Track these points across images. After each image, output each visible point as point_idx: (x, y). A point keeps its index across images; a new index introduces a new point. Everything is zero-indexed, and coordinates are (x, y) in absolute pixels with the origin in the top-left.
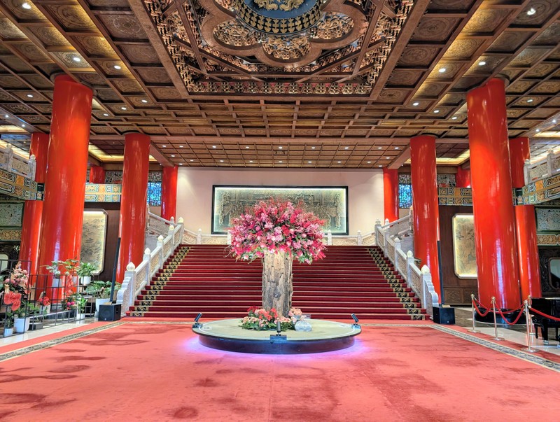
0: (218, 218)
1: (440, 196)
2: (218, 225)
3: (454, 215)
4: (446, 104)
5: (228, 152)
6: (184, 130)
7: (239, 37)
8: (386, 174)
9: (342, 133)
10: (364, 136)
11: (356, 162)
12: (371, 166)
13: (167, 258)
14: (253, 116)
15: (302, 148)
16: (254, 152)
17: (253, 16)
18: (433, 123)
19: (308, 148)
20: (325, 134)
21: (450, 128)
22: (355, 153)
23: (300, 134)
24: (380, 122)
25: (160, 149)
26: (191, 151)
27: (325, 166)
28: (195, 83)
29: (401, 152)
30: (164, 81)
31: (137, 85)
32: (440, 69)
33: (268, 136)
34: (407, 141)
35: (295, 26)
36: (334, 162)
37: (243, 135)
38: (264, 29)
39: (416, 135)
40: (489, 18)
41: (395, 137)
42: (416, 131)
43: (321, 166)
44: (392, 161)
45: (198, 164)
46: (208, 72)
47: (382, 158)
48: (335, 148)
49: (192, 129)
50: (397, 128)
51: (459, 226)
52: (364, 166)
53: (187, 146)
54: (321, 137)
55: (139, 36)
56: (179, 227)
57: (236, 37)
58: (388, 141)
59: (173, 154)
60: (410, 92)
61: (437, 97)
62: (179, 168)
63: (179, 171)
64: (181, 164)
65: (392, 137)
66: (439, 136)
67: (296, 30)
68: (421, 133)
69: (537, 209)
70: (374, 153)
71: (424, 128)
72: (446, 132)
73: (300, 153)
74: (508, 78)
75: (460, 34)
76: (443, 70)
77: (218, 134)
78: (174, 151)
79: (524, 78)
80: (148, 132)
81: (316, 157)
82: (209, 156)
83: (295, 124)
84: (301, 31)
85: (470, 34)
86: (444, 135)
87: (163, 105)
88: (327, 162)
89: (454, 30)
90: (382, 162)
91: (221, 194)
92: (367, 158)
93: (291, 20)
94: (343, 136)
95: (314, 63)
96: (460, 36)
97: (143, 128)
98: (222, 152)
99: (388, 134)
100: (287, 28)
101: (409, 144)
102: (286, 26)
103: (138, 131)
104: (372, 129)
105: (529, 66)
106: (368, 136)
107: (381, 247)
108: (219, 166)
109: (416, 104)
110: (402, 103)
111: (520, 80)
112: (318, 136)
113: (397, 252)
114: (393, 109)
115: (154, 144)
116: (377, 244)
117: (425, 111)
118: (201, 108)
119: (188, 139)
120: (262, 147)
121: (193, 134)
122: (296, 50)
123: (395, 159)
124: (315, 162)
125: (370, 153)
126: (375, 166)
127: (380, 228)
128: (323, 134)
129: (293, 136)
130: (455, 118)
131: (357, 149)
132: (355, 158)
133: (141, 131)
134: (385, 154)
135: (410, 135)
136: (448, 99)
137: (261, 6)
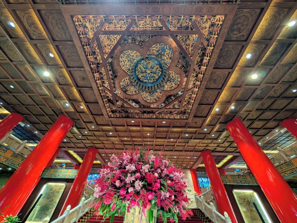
1: (222, 179)
3: (232, 190)
4: (217, 131)
7: (132, 92)
8: (191, 171)
9: (173, 149)
10: (182, 151)
12: (185, 167)
17: (138, 83)
18: (211, 143)
20: (167, 149)
21: (217, 146)
22: (179, 160)
23: (157, 149)
24: (190, 141)
25: (102, 157)
29: (197, 160)
30: (100, 114)
31: (90, 118)
32: (216, 109)
34: (199, 153)
39: (203, 150)
41: (195, 151)
42: (203, 148)
44: (193, 165)
46: (118, 107)
47: (189, 163)
48: (171, 157)
49: (114, 146)
50: (195, 146)
51: (237, 197)
54: (165, 150)
55: (88, 85)
58: (191, 153)
60: (204, 120)
61: (215, 125)
66: (213, 151)
68: (205, 150)
71: (206, 146)
72: (215, 149)
74: (242, 118)
76: (217, 110)
77: (124, 148)
78: (107, 158)
79: (248, 119)
80: (97, 147)
84: (157, 89)
85: (230, 87)
86: (215, 151)
89: (225, 81)
90: (189, 165)
92: (184, 162)
94: (174, 151)
95: (162, 104)
96: (226, 88)
97: (95, 145)
99: (192, 150)
101: (201, 155)
103: (93, 147)
104: (186, 146)
105: (251, 111)
106: (184, 151)
107: (201, 210)
109: (205, 130)
110: (201, 127)
111: (246, 120)
113: (214, 213)
115: (100, 154)
116: (197, 207)
117: (209, 134)
118: (116, 130)
121: (115, 148)
122: (155, 99)
123: (195, 164)
125: (185, 160)
126: (187, 167)
127: (197, 197)
130: (220, 140)
131: (179, 158)
132: (179, 162)
133: (94, 147)
134: (191, 161)
135: (201, 150)
136: (218, 129)
137: (141, 80)
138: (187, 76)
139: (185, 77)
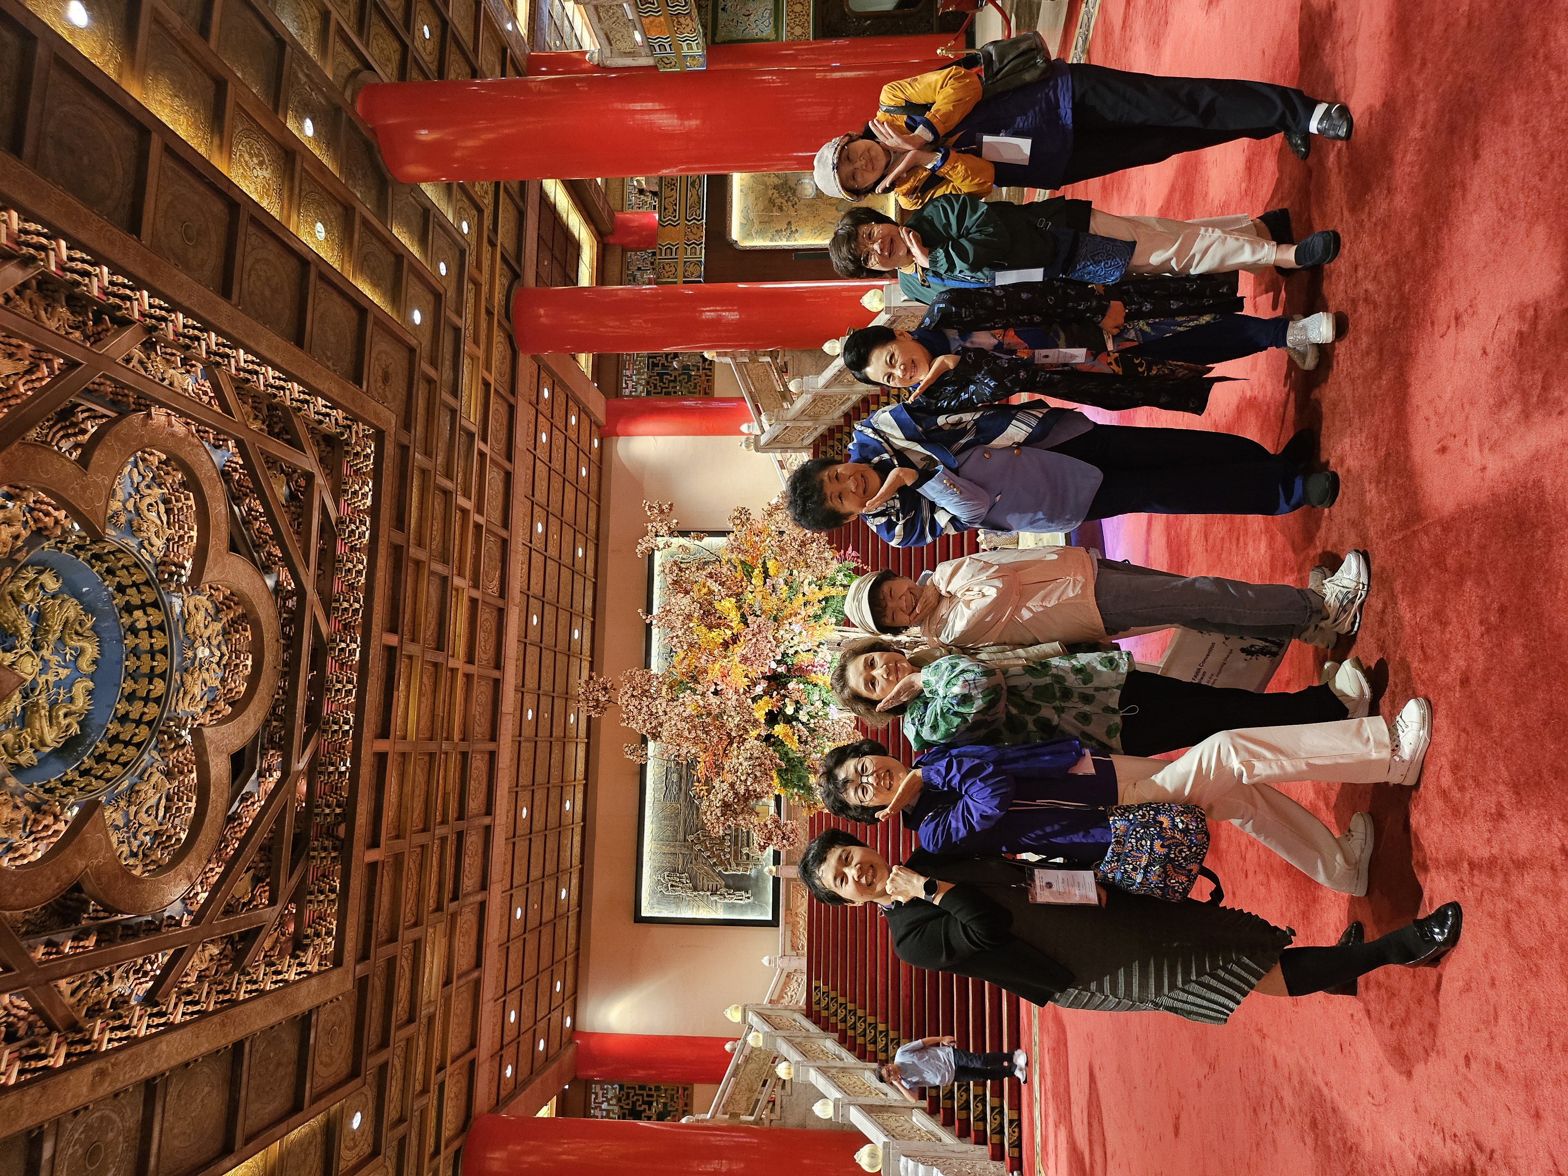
0: (731, 907)
1: (680, 280)
2: (752, 907)
3: (732, 245)
4: (423, 241)
5: (535, 873)
6: (460, 1005)
7: (169, 799)
8: (619, 428)
9: (495, 535)
10: (508, 476)
11: (582, 505)
12: (594, 468)
13: (844, 1053)
14: (428, 782)
15: (533, 652)
16: (540, 795)
17: (105, 754)
18: (477, 285)
19: (534, 636)
20: (496, 582)
21: (493, 244)
22: (555, 507)
23: (491, 653)
24: (464, 422)
25: (519, 1085)
26: (528, 988)
27: (589, 593)
28: (305, 949)
29: (556, 383)
30: (291, 1047)
31: (300, 1143)
32: (315, 235)
33: (491, 746)
34: (525, 361)
35: (149, 629)
36: (579, 566)
37: (487, 821)
38: (150, 724)
39: (510, 338)
40: (173, 82)
41: (512, 391)
42: (498, 337)
43: (589, 603)
44: (583, 410)
45: (570, 969)
46: (273, 902)
47: (574, 437)
48: (537, 559)
49: (460, 975)
50: (487, 384)
51: (761, 233)
52: (594, 487)
53: (513, 998)
54: (502, 595)
55: (132, 1117)
56: (753, 1018)
57: (167, 809)
58: (524, 414)
59: (535, 1044)
60: (378, 322)
61: (399, 256)
62: (580, 1027)
63: (588, 1030)
64: (568, 1022)
65: (512, 400)
66: (516, 276)
67: (161, 628)
68: (506, 324)
69: (717, 40)
70: (557, 455)
71: (490, 313)
72: (503, 257)
73: (547, 661)
74: (355, 73)
75: (212, 162)
76: (321, 230)
77: (479, 898)
78: (526, 1038)
79: (360, 32)
80: (460, 1123)
81: (564, 617)
82: (547, 931)
83: (458, 662)
84: (168, 612)
85: (216, 141)
86: (513, 263)
87: (372, 1063)
88: (578, 587)
89: (200, 176)
90: (584, 437)
91: (662, 898)
92: (570, 475)
93: (130, 641)
94: (504, 534)
95: (270, 582)
96: (221, 165)
97: (446, 1134)
98: (535, 890)
99: (503, 410)
100: (152, 654)
101: (534, 358)
102: (146, 658)
103: (457, 1153)
104: (486, 449)
105: (325, 16)
106: (507, 465)
107: (816, 434)
108: (580, 904)
109: (417, 317)
110: (412, 350)
111: (367, 46)
112: (500, 603)
113: (827, 386)
114: (430, 381)
115: (499, 1103)
116: (806, 448)
117: (438, 297)
118: (393, 938)
119: (489, 992)
120: (526, 770)
121: (476, 974)
122: (225, 632)
123: (577, 402)
124: (577, 621)
125: (557, 465)
126: (594, 457)
127: (764, 439)
128: (493, 587)
129: (496, 674)
130: (465, 226)
131: (544, 501)
132: (569, 507)
133: (456, 1145)
134: (561, 426)
135: (509, 352)
136: (411, 232)
137: (75, 729)
138: (144, 403)
139: (149, 415)
